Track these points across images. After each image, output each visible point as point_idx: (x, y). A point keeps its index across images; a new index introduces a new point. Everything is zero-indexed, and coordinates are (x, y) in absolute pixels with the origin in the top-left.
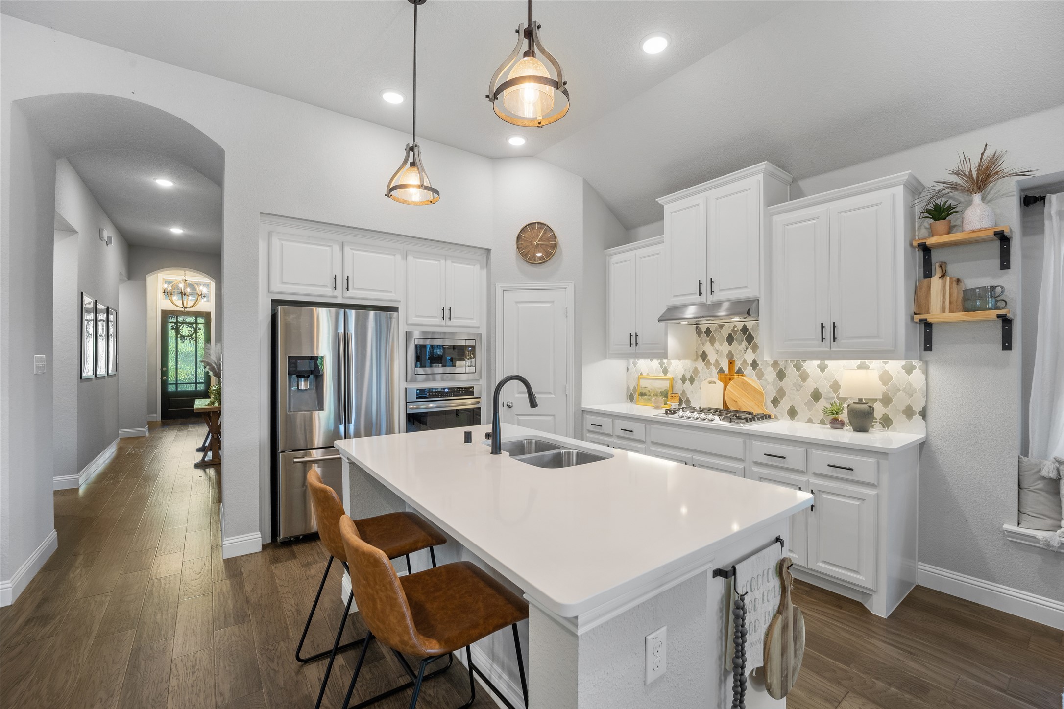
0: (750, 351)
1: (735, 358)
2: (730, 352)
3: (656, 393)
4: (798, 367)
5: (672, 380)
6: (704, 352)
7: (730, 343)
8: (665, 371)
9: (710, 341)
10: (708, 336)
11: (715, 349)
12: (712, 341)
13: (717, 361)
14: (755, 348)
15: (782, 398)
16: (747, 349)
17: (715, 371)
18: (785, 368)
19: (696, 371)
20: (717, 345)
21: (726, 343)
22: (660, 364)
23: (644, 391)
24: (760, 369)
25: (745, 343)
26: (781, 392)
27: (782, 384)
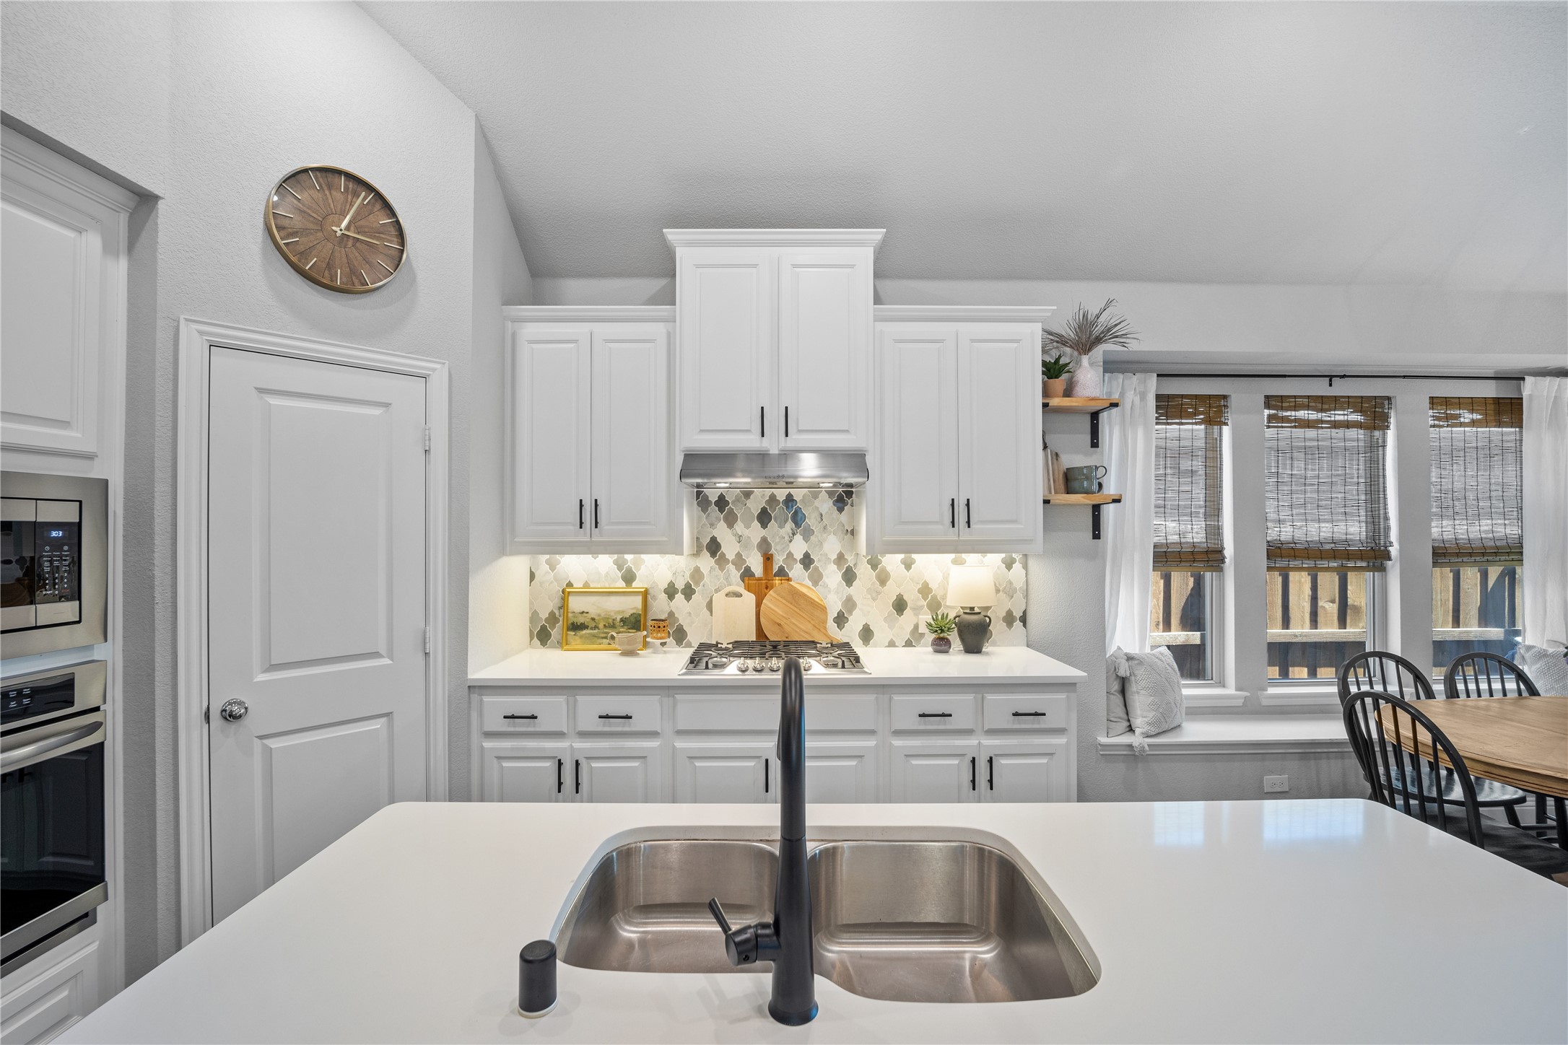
0: (798, 538)
1: (773, 551)
2: (764, 540)
3: (611, 621)
4: (874, 564)
5: (645, 594)
6: (714, 540)
7: (764, 525)
8: (629, 578)
9: (726, 520)
10: (721, 510)
11: (736, 535)
12: (731, 521)
13: (739, 555)
14: (807, 534)
15: (850, 612)
16: (794, 534)
17: (735, 574)
18: (855, 565)
19: (697, 574)
20: (739, 527)
21: (756, 524)
22: (616, 562)
23: (581, 620)
24: (816, 569)
25: (789, 525)
26: (850, 604)
27: (851, 591)
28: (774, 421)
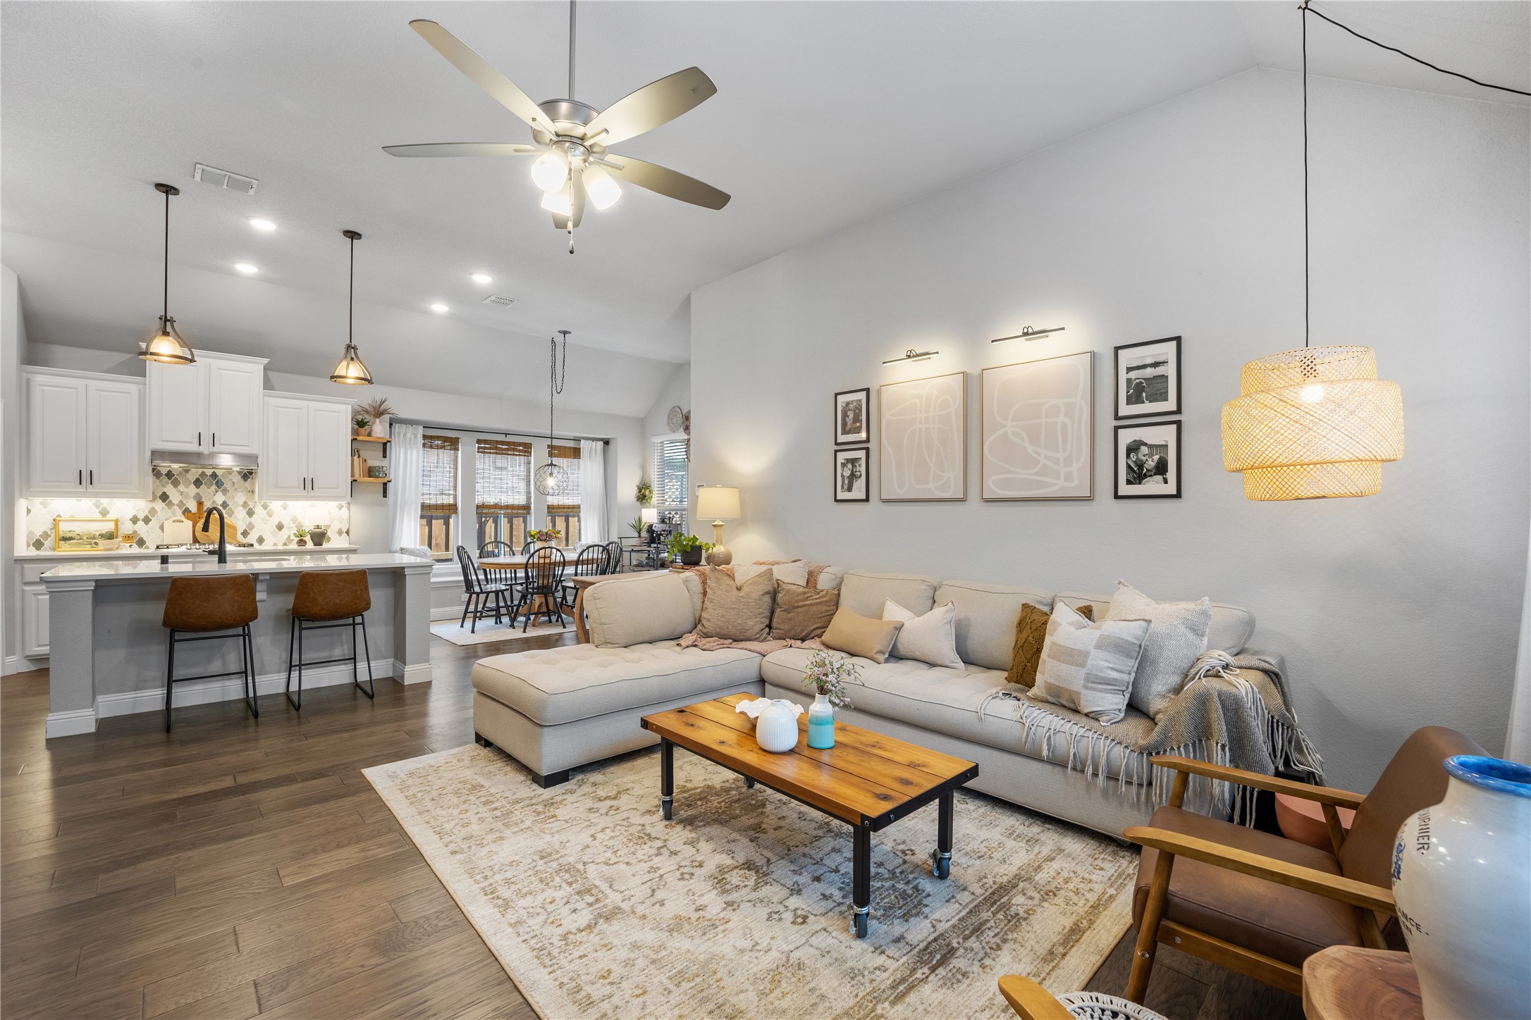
0: (219, 493)
1: (203, 500)
2: (198, 494)
3: (92, 536)
4: (265, 507)
5: (117, 522)
6: (164, 494)
7: (198, 487)
8: (104, 513)
9: (172, 483)
10: (169, 478)
11: (179, 491)
12: (176, 484)
13: (181, 502)
14: (225, 492)
15: (251, 529)
16: (217, 492)
17: (179, 512)
18: (254, 507)
19: (153, 511)
20: (181, 487)
21: (193, 486)
22: (95, 504)
23: (69, 535)
24: (231, 509)
25: (214, 487)
26: (251, 526)
27: (252, 519)
28: (206, 439)
